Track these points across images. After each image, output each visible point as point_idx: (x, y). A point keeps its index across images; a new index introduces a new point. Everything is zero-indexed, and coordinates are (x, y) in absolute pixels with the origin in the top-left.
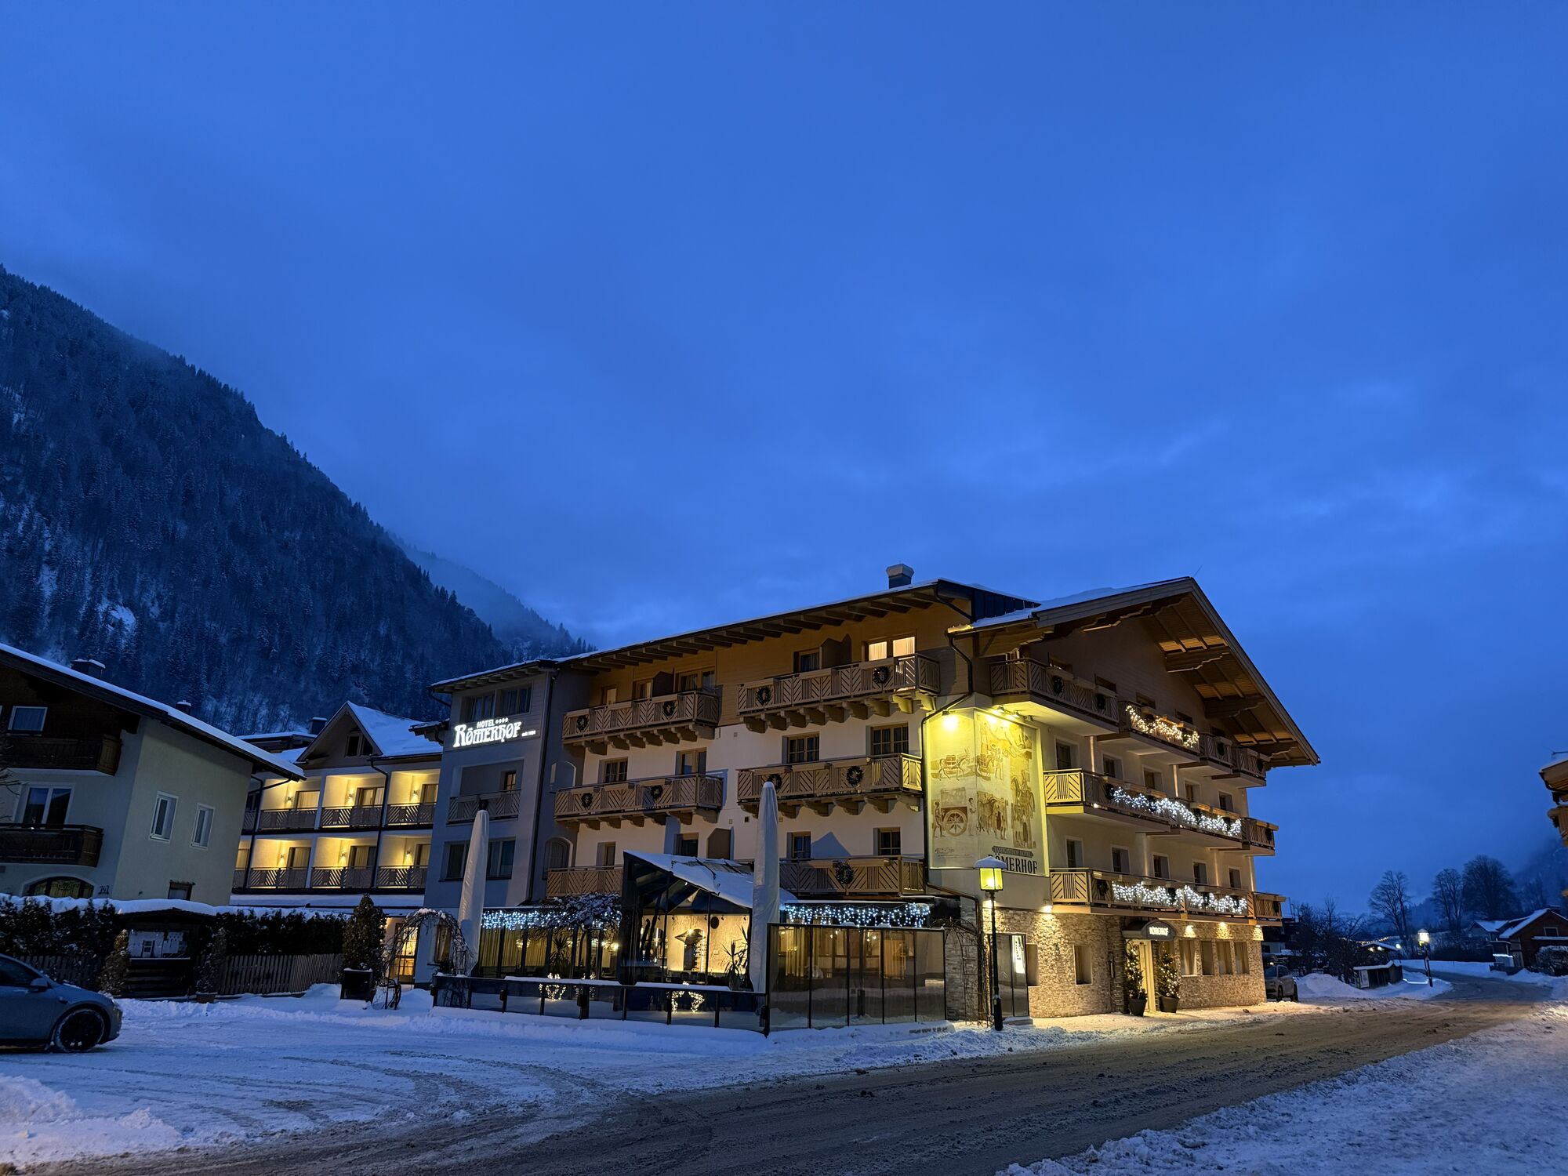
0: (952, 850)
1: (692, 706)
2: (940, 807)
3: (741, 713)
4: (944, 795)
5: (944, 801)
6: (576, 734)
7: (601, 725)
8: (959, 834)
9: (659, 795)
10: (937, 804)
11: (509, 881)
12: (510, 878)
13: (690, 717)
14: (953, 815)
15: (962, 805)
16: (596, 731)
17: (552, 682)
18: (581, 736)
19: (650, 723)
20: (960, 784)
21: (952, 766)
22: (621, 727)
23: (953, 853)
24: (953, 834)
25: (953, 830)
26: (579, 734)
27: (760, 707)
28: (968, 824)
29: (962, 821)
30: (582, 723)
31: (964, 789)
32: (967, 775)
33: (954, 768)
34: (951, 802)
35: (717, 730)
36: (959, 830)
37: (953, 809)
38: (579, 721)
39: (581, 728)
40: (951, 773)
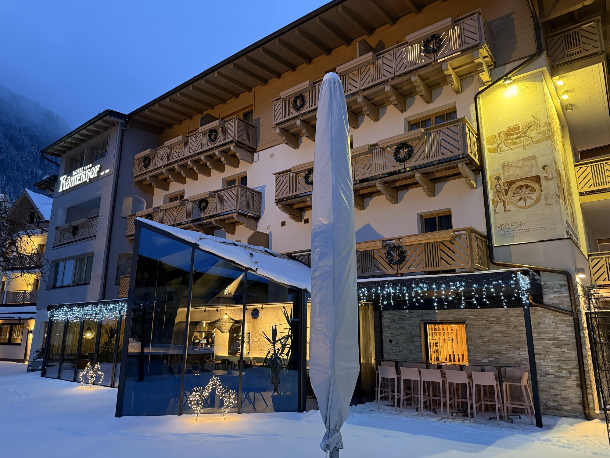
0: (522, 224)
1: (232, 129)
2: (502, 182)
3: (277, 125)
4: (506, 169)
5: (506, 174)
6: (143, 172)
7: (160, 161)
8: (531, 206)
9: (205, 208)
10: (498, 179)
11: (89, 286)
12: (89, 283)
13: (231, 139)
14: (521, 187)
15: (534, 174)
16: (157, 167)
17: (123, 131)
18: (146, 173)
19: (199, 151)
20: (528, 153)
21: (515, 136)
22: (176, 159)
23: (523, 227)
24: (523, 208)
25: (522, 203)
26: (145, 171)
27: (296, 114)
28: (543, 193)
29: (533, 191)
30: (147, 161)
31: (534, 157)
32: (538, 142)
33: (518, 137)
34: (516, 173)
35: (256, 155)
36: (529, 202)
37: (520, 180)
38: (144, 162)
39: (146, 166)
40: (514, 144)
